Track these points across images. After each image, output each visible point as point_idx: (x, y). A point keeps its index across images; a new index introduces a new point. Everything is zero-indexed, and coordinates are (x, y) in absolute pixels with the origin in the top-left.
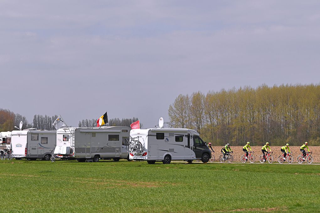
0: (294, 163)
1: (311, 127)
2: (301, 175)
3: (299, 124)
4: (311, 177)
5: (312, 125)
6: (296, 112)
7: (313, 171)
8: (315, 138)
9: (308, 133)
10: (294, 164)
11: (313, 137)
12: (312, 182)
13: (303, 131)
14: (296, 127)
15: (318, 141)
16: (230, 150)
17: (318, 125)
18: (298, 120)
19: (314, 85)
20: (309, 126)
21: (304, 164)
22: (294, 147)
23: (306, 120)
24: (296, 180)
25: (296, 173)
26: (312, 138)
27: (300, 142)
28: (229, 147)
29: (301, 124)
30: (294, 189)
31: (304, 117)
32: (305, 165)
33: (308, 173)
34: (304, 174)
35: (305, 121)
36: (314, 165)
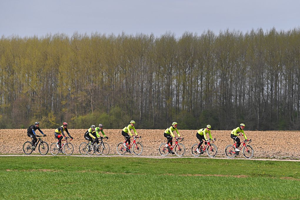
0: (6, 154)
1: (34, 101)
2: (16, 172)
3: (15, 97)
4: (31, 174)
5: (36, 98)
6: (10, 78)
7: (34, 166)
8: (39, 117)
9: (29, 110)
10: (5, 156)
11: (36, 115)
12: (31, 182)
13: (20, 107)
14: (10, 101)
15: (43, 121)
16: (103, 134)
17: (44, 98)
18: (14, 90)
19: (39, 38)
20: (30, 100)
21: (21, 155)
22: (7, 130)
23: (27, 91)
24: (8, 179)
25: (8, 169)
26: (35, 117)
27: (16, 123)
28: (102, 131)
29: (18, 96)
30: (4, 194)
31: (23, 86)
32: (22, 157)
33: (27, 168)
34: (20, 171)
35: (24, 92)
36: (36, 157)
